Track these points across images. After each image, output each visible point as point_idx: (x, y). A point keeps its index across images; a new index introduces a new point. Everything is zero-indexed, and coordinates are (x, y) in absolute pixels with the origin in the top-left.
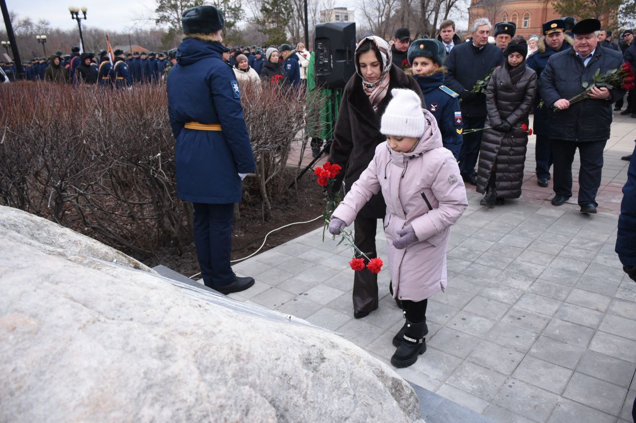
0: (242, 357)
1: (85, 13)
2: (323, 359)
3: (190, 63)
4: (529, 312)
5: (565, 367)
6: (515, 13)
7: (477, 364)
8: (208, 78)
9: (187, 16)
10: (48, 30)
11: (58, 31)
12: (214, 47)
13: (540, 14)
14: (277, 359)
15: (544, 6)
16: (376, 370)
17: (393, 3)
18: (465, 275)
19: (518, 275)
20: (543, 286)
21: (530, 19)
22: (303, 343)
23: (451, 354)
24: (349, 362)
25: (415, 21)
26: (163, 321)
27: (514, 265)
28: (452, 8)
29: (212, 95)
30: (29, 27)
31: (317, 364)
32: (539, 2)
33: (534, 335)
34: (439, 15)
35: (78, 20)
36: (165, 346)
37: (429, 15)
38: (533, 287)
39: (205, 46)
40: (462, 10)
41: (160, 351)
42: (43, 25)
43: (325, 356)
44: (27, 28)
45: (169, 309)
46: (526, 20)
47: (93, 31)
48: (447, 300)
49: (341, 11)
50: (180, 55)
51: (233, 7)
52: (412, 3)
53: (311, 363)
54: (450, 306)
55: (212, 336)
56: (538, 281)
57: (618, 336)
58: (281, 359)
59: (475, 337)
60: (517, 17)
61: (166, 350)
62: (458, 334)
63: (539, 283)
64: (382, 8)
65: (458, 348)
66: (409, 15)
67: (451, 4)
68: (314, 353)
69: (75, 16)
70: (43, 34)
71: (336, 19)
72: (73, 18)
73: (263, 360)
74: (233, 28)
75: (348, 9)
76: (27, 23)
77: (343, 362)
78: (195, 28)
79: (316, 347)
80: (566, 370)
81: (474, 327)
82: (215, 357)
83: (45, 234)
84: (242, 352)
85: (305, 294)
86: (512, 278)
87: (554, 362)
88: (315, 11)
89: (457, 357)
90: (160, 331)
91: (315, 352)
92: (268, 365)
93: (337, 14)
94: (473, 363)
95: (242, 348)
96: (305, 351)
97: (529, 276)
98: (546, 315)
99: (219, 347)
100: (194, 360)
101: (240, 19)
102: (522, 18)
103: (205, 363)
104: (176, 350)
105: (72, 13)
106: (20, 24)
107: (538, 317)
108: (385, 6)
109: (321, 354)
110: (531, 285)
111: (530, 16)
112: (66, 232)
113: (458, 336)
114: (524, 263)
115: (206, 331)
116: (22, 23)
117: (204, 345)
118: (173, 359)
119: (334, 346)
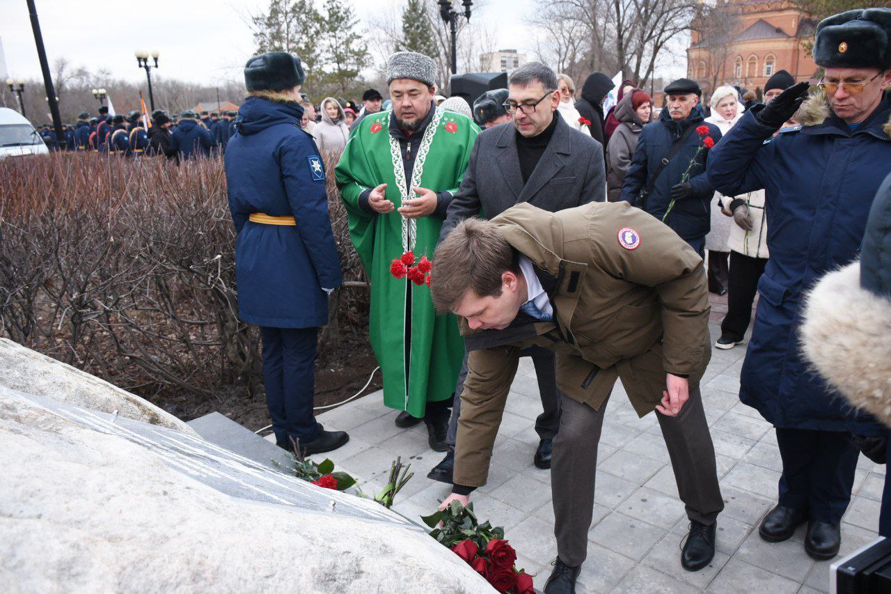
0: (203, 576)
1: (156, 59)
2: (359, 573)
3: (254, 132)
4: (743, 492)
5: (788, 578)
6: (753, 55)
7: (656, 570)
8: (277, 154)
9: (252, 67)
10: (111, 82)
11: (122, 84)
12: (288, 110)
13: (789, 58)
14: (267, 577)
15: (794, 47)
16: (449, 590)
17: (578, 44)
18: (652, 434)
19: (731, 435)
20: (765, 453)
21: (774, 64)
22: (330, 548)
23: (620, 554)
24: (403, 577)
25: (609, 68)
26: (89, 518)
27: (725, 420)
28: (661, 50)
29: (282, 177)
30: (84, 77)
31: (345, 582)
32: (786, 41)
33: (746, 526)
34: (643, 59)
35: (147, 68)
36: (74, 560)
37: (629, 60)
38: (750, 455)
39: (274, 108)
40: (674, 52)
41: (63, 567)
42: (103, 76)
43: (363, 568)
44: (82, 79)
45: (109, 499)
46: (769, 66)
47: (170, 84)
48: (623, 470)
49: (508, 55)
50: (240, 121)
51: (356, 50)
52: (605, 43)
53: (335, 580)
54: (627, 480)
55: (162, 543)
56: (758, 445)
57: (871, 531)
58: (275, 577)
59: (658, 528)
60: (757, 61)
61: (74, 565)
62: (634, 522)
63: (760, 448)
64: (564, 50)
65: (631, 544)
66: (600, 61)
67: (659, 43)
68: (344, 564)
69: (143, 63)
70: (102, 88)
71: (502, 66)
72: (140, 66)
73: (240, 579)
74: (357, 79)
75: (518, 52)
76: (82, 73)
77: (391, 578)
78: (262, 82)
79: (351, 555)
80: (789, 583)
81: (658, 513)
82: (154, 577)
83: (17, 374)
84: (206, 567)
85: (418, 458)
86: (722, 440)
87: (772, 570)
88: (469, 55)
89: (628, 557)
90: (74, 535)
91: (347, 562)
92: (249, 586)
93: (504, 59)
94: (652, 567)
95: (208, 562)
96: (328, 561)
97: (746, 438)
98: (767, 497)
99: (167, 560)
100: (116, 581)
101: (366, 67)
102: (763, 63)
103: (134, 586)
104: (92, 565)
105: (139, 59)
106: (72, 73)
107: (755, 500)
108: (567, 48)
109: (358, 565)
110: (748, 451)
111: (775, 61)
112: (50, 371)
113: (632, 526)
114: (741, 417)
115: (155, 535)
116: (76, 72)
117: (141, 557)
118: (81, 579)
119: (386, 551)
